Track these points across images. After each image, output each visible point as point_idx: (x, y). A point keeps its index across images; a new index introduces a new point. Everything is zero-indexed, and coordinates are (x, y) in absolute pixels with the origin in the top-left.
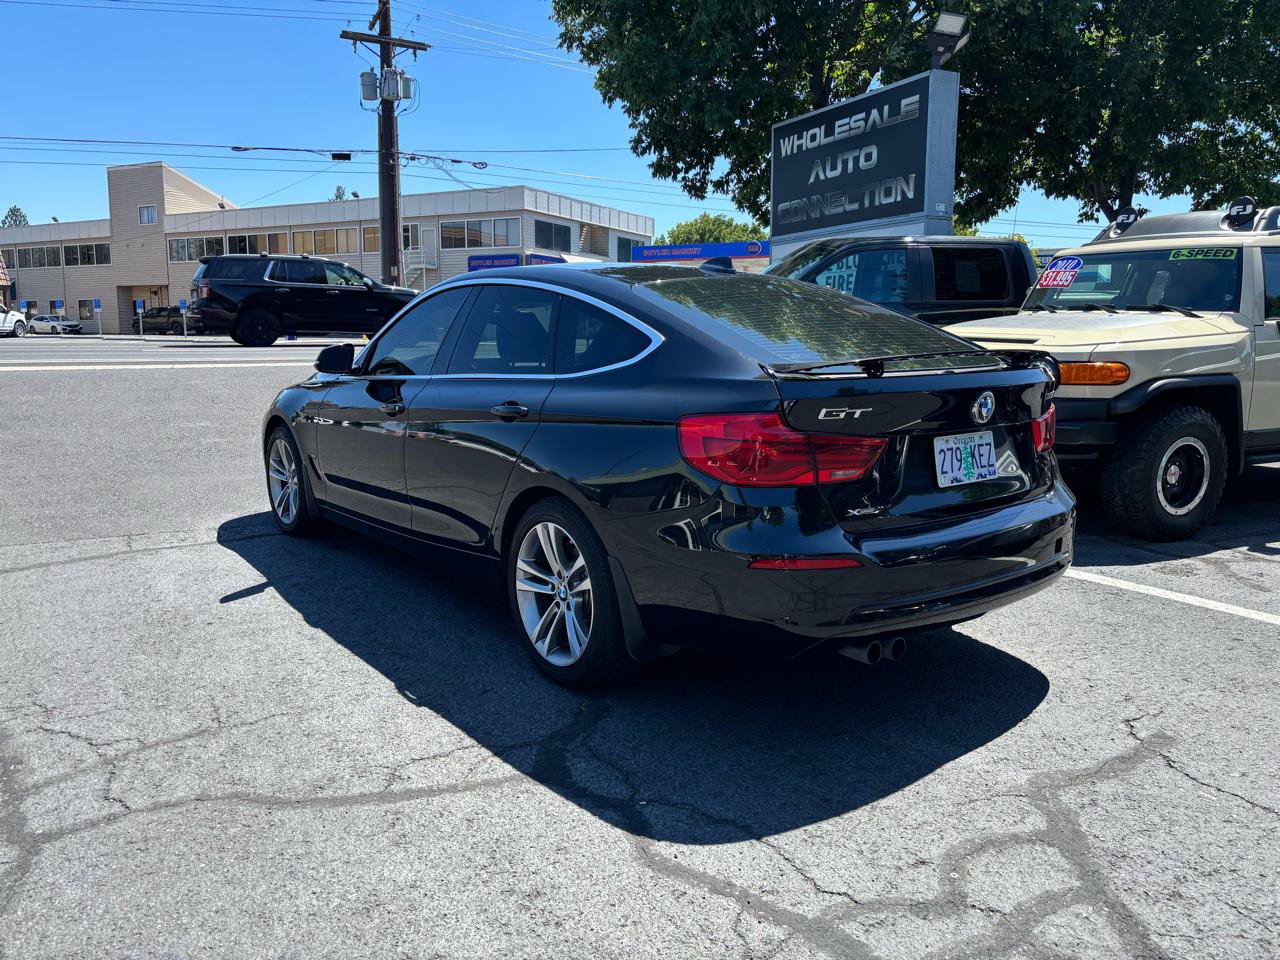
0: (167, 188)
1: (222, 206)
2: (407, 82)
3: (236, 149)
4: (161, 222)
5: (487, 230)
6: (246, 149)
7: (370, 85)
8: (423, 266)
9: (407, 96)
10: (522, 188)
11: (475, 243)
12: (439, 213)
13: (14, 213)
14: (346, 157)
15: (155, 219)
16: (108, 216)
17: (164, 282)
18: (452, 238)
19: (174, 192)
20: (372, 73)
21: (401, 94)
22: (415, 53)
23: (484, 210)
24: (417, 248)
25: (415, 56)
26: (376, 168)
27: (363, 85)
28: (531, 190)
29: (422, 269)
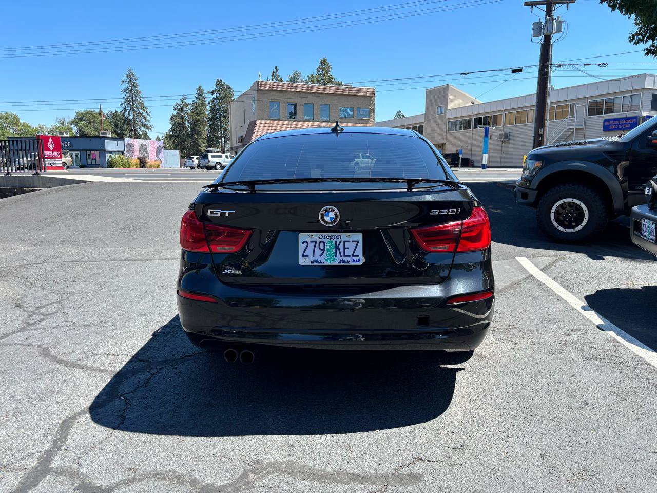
0: (450, 96)
1: (473, 103)
2: (560, 23)
3: (463, 74)
4: (445, 113)
5: (618, 103)
6: (468, 74)
7: (538, 28)
8: (574, 127)
9: (559, 31)
10: (644, 75)
11: (610, 110)
12: (589, 95)
13: (399, 113)
14: (519, 71)
15: (443, 112)
16: (424, 112)
17: (443, 142)
18: (595, 109)
19: (453, 98)
20: (540, 22)
21: (555, 30)
22: (567, 6)
23: (617, 91)
24: (573, 117)
25: (568, 7)
26: (537, 75)
27: (533, 29)
28: (651, 76)
29: (573, 129)
